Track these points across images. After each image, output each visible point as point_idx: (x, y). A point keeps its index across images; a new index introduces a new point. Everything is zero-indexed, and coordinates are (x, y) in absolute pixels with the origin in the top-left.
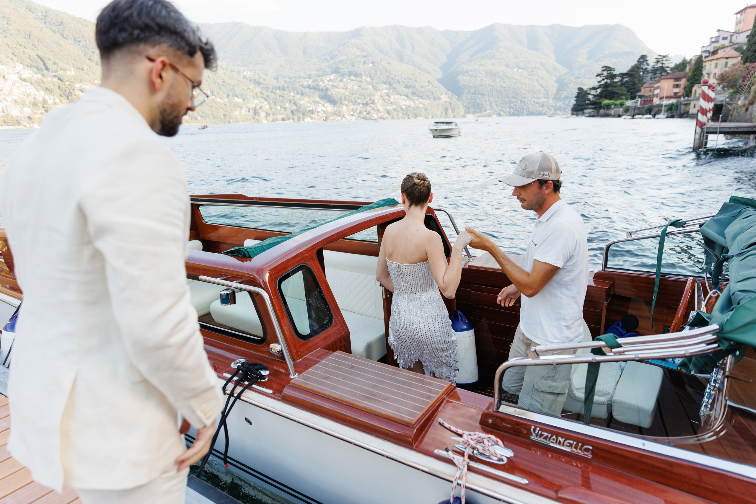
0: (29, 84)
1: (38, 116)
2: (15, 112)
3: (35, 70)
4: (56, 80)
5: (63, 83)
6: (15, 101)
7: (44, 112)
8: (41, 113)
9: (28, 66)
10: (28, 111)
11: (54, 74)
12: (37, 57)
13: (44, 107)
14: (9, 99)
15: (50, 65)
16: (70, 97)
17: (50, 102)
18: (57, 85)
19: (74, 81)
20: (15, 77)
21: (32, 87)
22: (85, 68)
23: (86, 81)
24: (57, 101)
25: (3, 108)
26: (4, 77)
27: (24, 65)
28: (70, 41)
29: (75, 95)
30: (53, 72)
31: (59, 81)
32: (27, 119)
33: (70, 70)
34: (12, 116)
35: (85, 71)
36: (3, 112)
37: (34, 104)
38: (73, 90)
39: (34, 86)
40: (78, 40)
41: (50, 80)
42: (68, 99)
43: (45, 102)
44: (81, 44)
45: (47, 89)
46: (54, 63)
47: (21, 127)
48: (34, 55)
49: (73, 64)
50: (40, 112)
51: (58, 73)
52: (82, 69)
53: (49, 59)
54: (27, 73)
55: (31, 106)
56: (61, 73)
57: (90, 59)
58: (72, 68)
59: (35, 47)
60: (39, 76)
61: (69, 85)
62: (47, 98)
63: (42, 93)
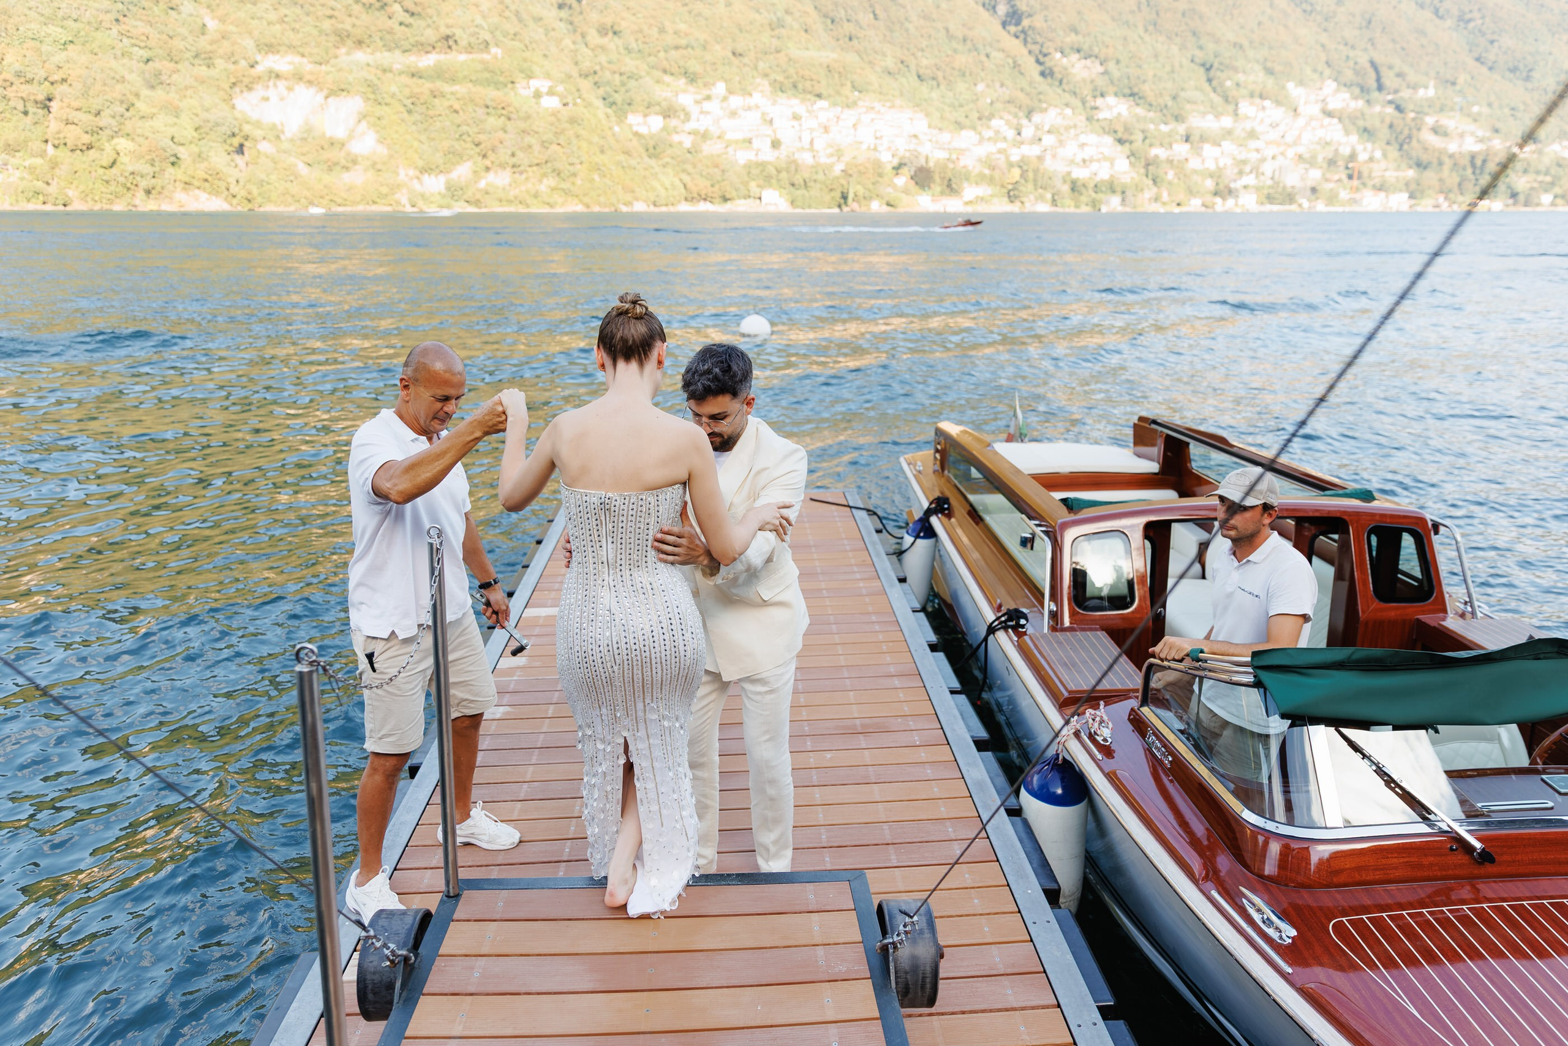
0: (1335, 121)
1: (1331, 185)
2: (1292, 179)
3: (1357, 91)
4: (1390, 110)
5: (1402, 115)
6: (1300, 157)
7: (1344, 177)
8: (1339, 180)
9: (1345, 85)
10: (1315, 175)
11: (1390, 97)
12: (1368, 65)
13: (1347, 168)
14: (1291, 153)
15: (1389, 80)
16: (1406, 147)
17: (1363, 157)
18: (1388, 121)
19: (1426, 110)
20: (1315, 110)
21: (1340, 126)
22: (1462, 78)
23: (1452, 109)
24: (1378, 154)
25: (1274, 172)
26: (1295, 110)
27: (1339, 84)
28: (1449, 23)
29: (1418, 141)
30: (1389, 94)
31: (1396, 113)
32: (1309, 192)
33: (1426, 87)
34: (1284, 188)
35: (1458, 88)
36: (1272, 178)
37: (1331, 163)
38: (1419, 129)
39: (1344, 126)
40: (1468, 16)
41: (1380, 111)
42: (1400, 149)
43: (1353, 157)
44: (1471, 25)
45: (1365, 130)
46: (1400, 75)
47: (1294, 207)
48: (1363, 60)
49: (1438, 73)
50: (1336, 177)
51: (1400, 94)
52: (1454, 84)
53: (1390, 67)
54: (1341, 100)
55: (1325, 165)
56: (1406, 93)
57: (1478, 59)
58: (1432, 83)
59: (1373, 44)
60: (1360, 103)
61: (1414, 119)
62: (1359, 148)
63: (1354, 138)
